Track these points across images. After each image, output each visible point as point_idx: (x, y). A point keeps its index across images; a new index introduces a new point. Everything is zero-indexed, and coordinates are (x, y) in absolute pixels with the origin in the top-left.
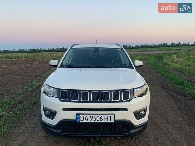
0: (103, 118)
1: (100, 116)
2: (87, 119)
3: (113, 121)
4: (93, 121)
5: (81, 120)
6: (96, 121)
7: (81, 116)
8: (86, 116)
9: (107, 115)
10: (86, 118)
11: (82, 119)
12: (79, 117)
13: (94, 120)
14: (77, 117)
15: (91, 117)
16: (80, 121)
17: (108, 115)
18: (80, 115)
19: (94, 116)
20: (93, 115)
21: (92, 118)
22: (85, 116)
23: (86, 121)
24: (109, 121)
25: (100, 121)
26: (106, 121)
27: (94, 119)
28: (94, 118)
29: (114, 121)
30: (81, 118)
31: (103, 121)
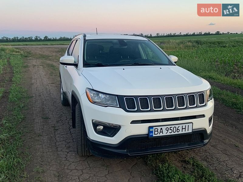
1: (177, 126)
2: (162, 132)
3: (190, 131)
4: (168, 134)
5: (155, 134)
6: (173, 133)
7: (155, 129)
8: (161, 129)
10: (161, 131)
11: (156, 133)
13: (170, 133)
15: (167, 129)
16: (154, 135)
18: (154, 128)
19: (170, 128)
20: (169, 127)
21: (168, 130)
22: (159, 128)
23: (161, 134)
24: (187, 132)
25: (176, 133)
26: (184, 132)
27: (170, 131)
28: (170, 129)
29: (191, 132)
30: (155, 131)
31: (180, 132)
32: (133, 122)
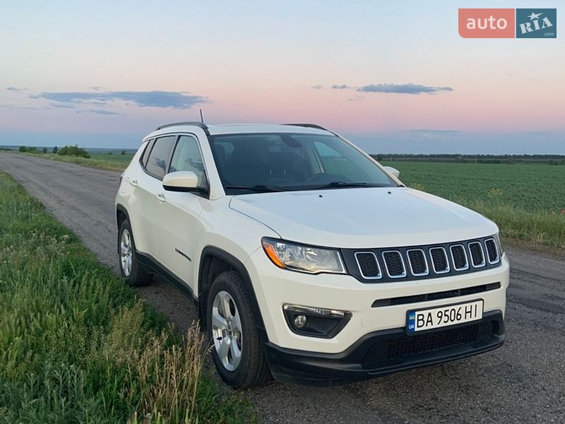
0: (462, 312)
1: (456, 308)
2: (431, 321)
3: (480, 316)
4: (442, 325)
5: (418, 327)
6: (450, 323)
7: (418, 315)
8: (430, 314)
9: (470, 304)
10: (429, 320)
11: (421, 323)
12: (414, 320)
14: (411, 318)
15: (440, 315)
16: (417, 329)
17: (473, 303)
18: (417, 313)
19: (445, 311)
20: (443, 310)
21: (441, 317)
22: (426, 313)
23: (430, 327)
25: (456, 322)
28: (445, 315)
29: (481, 318)
30: (418, 320)
31: (463, 320)
32: (378, 303)
